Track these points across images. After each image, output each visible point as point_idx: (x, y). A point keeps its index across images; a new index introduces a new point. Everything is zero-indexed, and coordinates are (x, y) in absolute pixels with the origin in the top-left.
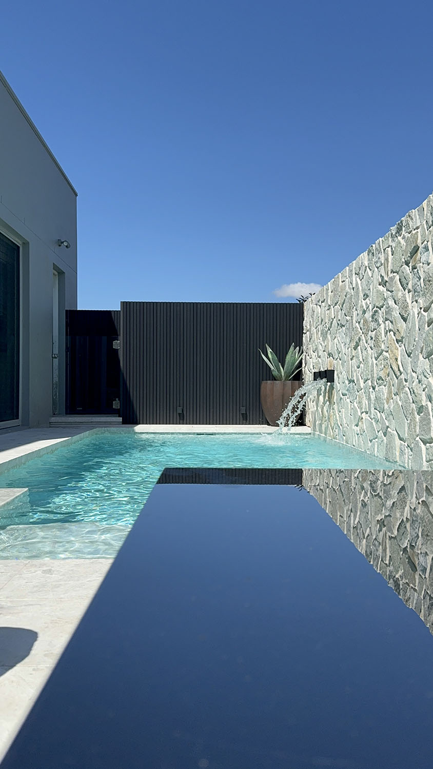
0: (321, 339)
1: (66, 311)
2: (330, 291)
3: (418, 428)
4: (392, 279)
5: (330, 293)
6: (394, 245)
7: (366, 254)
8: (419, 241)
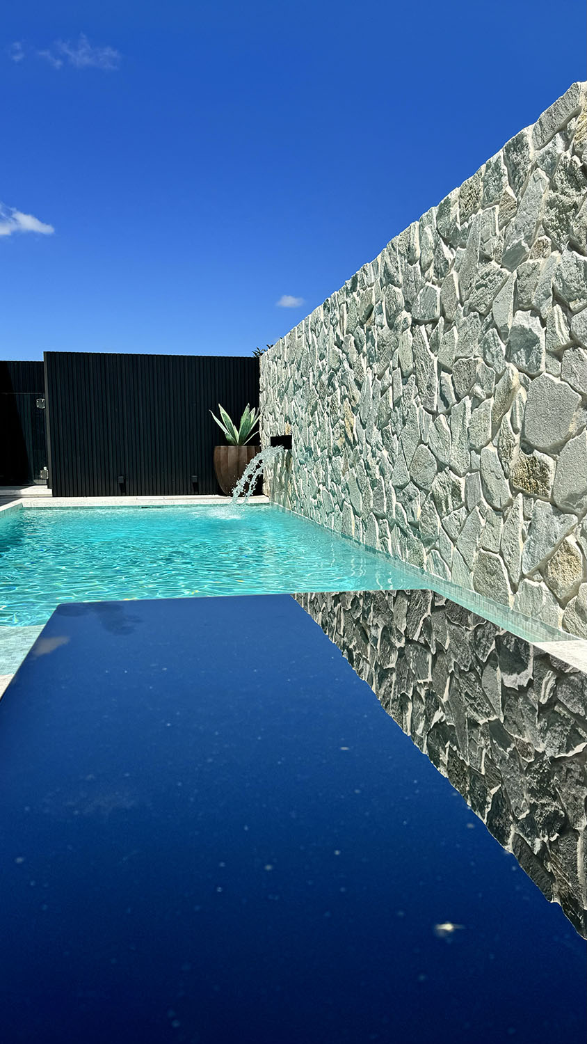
0: (278, 400)
2: (286, 346)
3: (372, 502)
4: (347, 340)
5: (286, 349)
6: (349, 300)
7: (321, 307)
8: (374, 300)
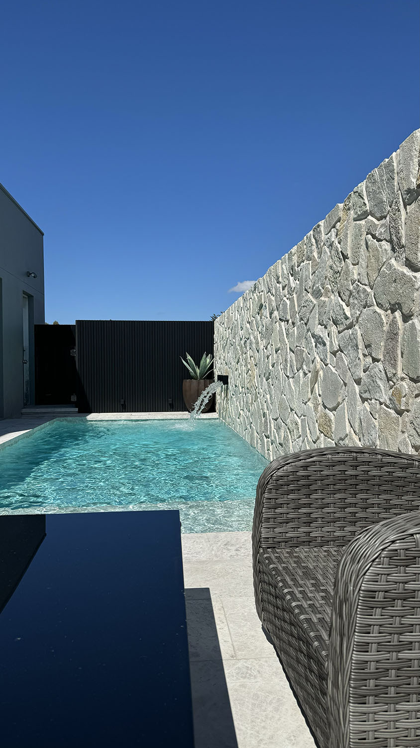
0: (222, 351)
1: (35, 325)
2: (226, 318)
4: (252, 321)
6: (253, 297)
7: (241, 298)
8: (263, 301)
